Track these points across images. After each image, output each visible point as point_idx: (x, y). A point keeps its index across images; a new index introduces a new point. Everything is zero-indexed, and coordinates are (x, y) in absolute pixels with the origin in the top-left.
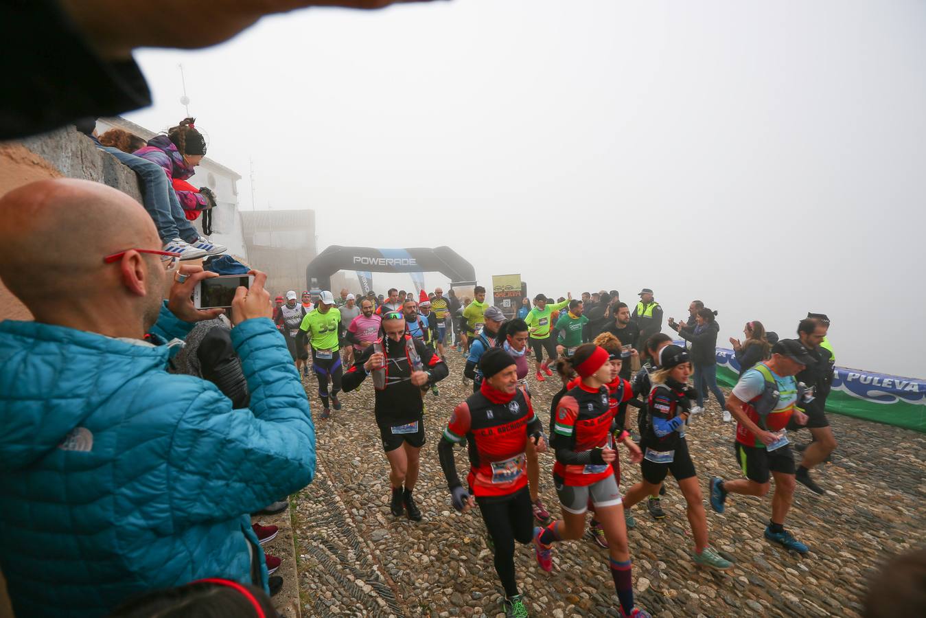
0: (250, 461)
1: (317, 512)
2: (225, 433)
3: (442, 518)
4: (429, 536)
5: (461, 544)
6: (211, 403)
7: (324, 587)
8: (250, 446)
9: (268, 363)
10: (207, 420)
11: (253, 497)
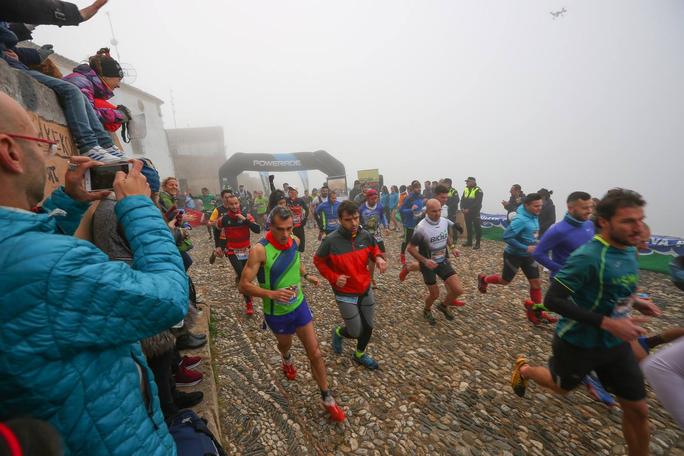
0: (124, 300)
1: (230, 346)
2: (97, 278)
5: (334, 364)
6: (83, 256)
7: (236, 397)
8: (122, 289)
9: (146, 229)
10: (79, 268)
11: (134, 329)
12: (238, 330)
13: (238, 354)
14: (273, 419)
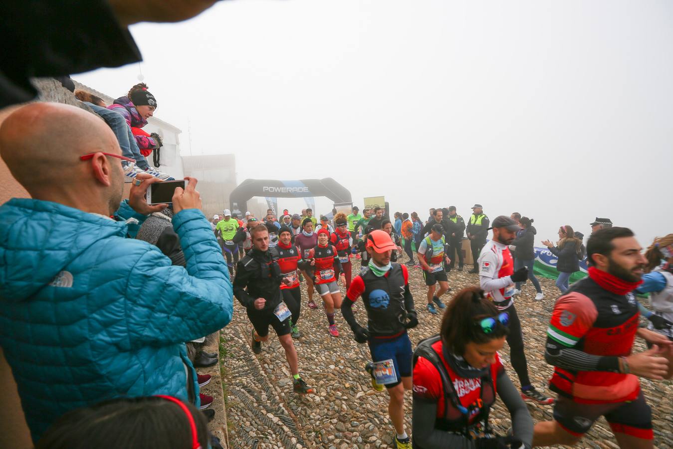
0: (184, 301)
1: (239, 367)
2: (165, 279)
3: (329, 370)
4: (320, 383)
5: (343, 388)
6: (156, 259)
7: (245, 419)
8: (183, 290)
9: (199, 240)
10: (152, 269)
11: (188, 329)
12: (246, 351)
13: (247, 375)
14: (281, 442)
